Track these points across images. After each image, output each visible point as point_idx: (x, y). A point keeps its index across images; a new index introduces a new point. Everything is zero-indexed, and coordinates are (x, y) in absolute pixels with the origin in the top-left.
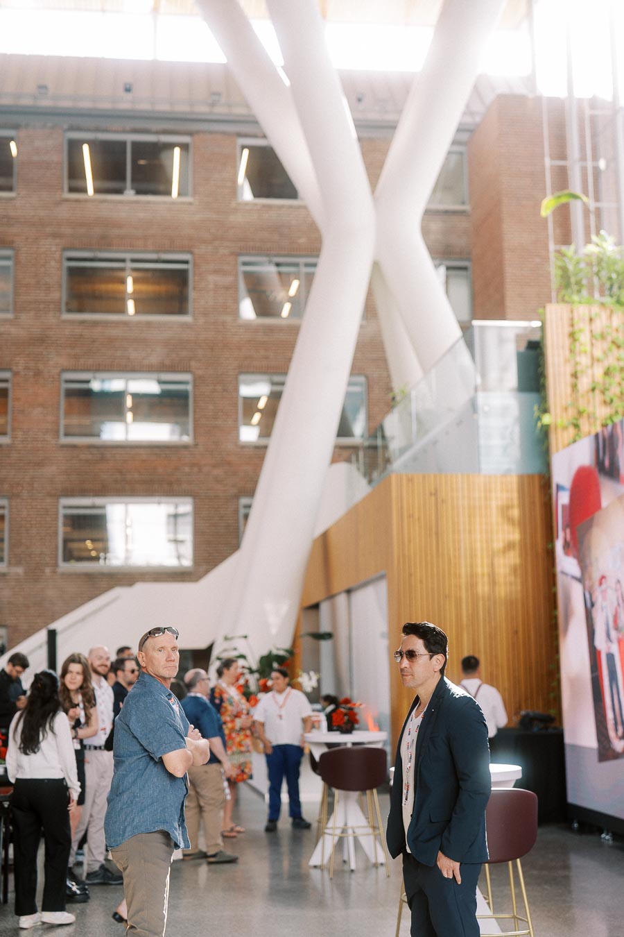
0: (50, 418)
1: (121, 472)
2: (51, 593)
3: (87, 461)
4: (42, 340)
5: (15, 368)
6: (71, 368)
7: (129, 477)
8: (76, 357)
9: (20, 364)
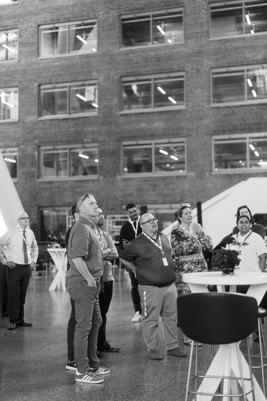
0: (205, 94)
1: (244, 120)
2: (209, 185)
3: (225, 115)
4: (199, 53)
5: (186, 70)
6: (215, 66)
7: (248, 122)
8: (217, 60)
9: (189, 67)
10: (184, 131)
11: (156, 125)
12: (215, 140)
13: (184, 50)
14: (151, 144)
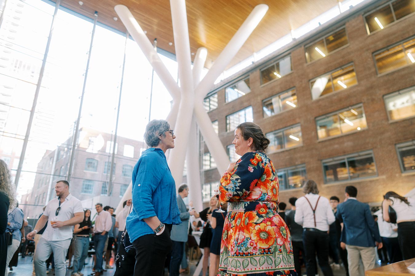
3: (405, 126)
4: (372, 87)
5: (363, 101)
8: (388, 88)
9: (365, 99)
10: (370, 145)
11: (346, 144)
12: (399, 148)
13: (359, 88)
14: (344, 159)
